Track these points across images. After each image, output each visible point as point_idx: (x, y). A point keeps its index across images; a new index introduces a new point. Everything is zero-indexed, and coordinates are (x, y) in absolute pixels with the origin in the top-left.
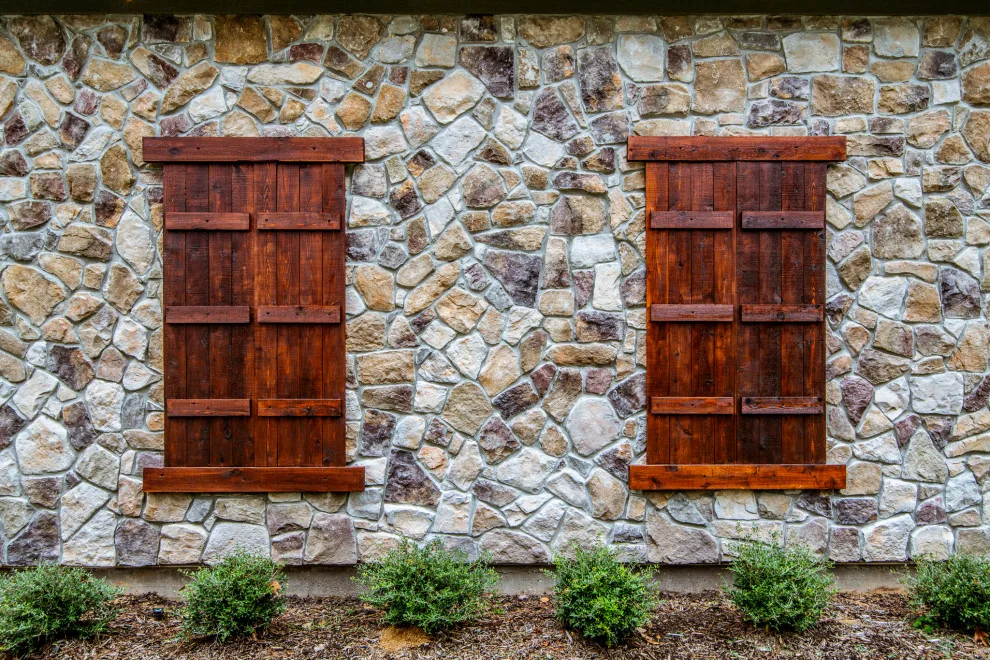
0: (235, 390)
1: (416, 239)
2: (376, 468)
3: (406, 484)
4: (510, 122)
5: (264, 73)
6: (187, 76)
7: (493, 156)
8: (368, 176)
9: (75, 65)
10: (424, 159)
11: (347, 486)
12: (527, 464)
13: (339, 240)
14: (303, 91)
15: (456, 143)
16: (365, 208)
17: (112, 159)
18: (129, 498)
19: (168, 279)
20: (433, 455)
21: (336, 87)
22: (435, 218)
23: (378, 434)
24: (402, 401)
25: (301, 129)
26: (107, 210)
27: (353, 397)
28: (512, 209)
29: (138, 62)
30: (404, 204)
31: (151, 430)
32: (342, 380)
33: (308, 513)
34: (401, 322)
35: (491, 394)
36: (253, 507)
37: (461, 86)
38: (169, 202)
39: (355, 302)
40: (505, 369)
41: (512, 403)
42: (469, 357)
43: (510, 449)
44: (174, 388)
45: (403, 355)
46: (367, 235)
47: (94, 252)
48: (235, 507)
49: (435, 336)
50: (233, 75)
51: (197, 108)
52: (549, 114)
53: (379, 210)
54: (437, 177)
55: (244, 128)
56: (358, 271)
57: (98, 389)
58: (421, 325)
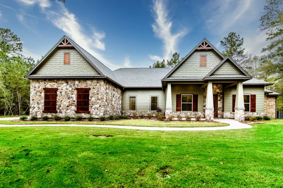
0: (49, 105)
1: (62, 95)
2: (58, 111)
3: (60, 112)
4: (68, 87)
5: (52, 83)
6: (46, 84)
7: (67, 89)
8: (59, 90)
9: (39, 83)
10: (62, 89)
11: (56, 112)
12: (68, 111)
13: (56, 95)
14: (54, 85)
15: (64, 88)
16: (58, 93)
17: (41, 89)
18: (42, 113)
19: (45, 98)
20: (62, 110)
21: (56, 84)
22: (63, 93)
23: (59, 109)
24: (60, 106)
25: (54, 87)
26: (41, 93)
27: (57, 106)
28: (68, 93)
29: (43, 83)
30: (61, 92)
31: (43, 108)
32: (56, 105)
33: (54, 114)
34: (60, 101)
35: (66, 106)
36: (50, 114)
37: (65, 84)
38: (45, 92)
39: (57, 99)
40: (67, 104)
41: (68, 107)
42: (65, 103)
43: (67, 110)
44: (45, 105)
45: (60, 103)
46: (58, 95)
47: (40, 96)
48: (49, 114)
49: (63, 102)
50: (49, 83)
51: (47, 86)
52: (71, 86)
53: (59, 93)
54: (63, 91)
55: (50, 87)
56: (58, 97)
57: (40, 105)
58: (62, 101)
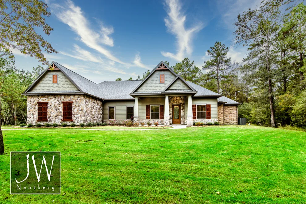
0: (41, 116)
1: (51, 107)
2: (49, 120)
3: (50, 121)
4: (56, 101)
5: (43, 98)
6: (39, 99)
7: (55, 103)
8: (49, 104)
9: (34, 98)
10: (51, 103)
11: (47, 121)
12: (57, 120)
13: (47, 108)
14: (45, 99)
15: (53, 102)
16: (48, 106)
17: (36, 103)
18: (36, 121)
19: (38, 110)
20: (52, 119)
21: (47, 99)
22: (52, 106)
23: (49, 118)
24: (50, 116)
25: (45, 101)
26: (35, 106)
27: (48, 116)
28: (56, 106)
29: (37, 98)
30: (50, 105)
31: (37, 118)
32: (47, 115)
33: (45, 122)
34: (50, 112)
35: (55, 116)
36: (42, 122)
37: (54, 99)
38: (39, 105)
39: (48, 111)
40: (56, 114)
41: (56, 116)
42: (54, 114)
43: (56, 119)
44: (38, 116)
45: (50, 114)
46: (49, 107)
47: (35, 108)
48: (41, 122)
49: (52, 113)
50: (42, 98)
51: (40, 100)
52: (58, 100)
53: (49, 106)
54: (52, 104)
55: (42, 101)
56: (48, 109)
57: (35, 116)
58: (51, 112)
